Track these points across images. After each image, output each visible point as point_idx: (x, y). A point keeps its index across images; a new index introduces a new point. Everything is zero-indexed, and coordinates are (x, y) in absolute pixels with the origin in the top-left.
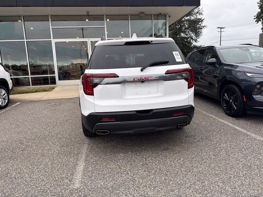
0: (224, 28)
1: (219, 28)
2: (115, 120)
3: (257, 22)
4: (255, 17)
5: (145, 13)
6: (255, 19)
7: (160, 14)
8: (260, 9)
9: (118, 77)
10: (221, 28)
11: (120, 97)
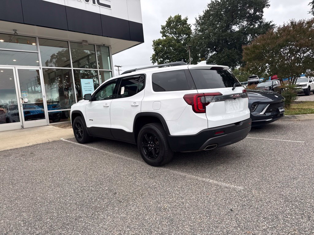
0: (121, 67)
1: (117, 66)
2: (224, 133)
3: (153, 63)
4: (151, 59)
5: (88, 42)
6: (151, 60)
7: (104, 45)
8: (155, 52)
9: (222, 95)
10: (118, 67)
11: (224, 112)
